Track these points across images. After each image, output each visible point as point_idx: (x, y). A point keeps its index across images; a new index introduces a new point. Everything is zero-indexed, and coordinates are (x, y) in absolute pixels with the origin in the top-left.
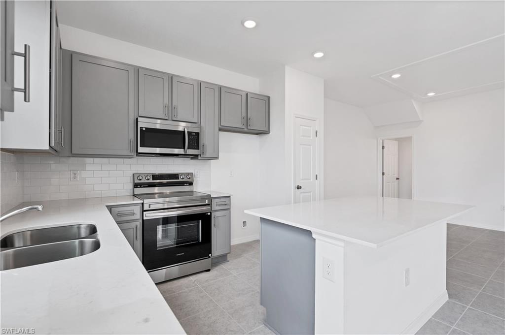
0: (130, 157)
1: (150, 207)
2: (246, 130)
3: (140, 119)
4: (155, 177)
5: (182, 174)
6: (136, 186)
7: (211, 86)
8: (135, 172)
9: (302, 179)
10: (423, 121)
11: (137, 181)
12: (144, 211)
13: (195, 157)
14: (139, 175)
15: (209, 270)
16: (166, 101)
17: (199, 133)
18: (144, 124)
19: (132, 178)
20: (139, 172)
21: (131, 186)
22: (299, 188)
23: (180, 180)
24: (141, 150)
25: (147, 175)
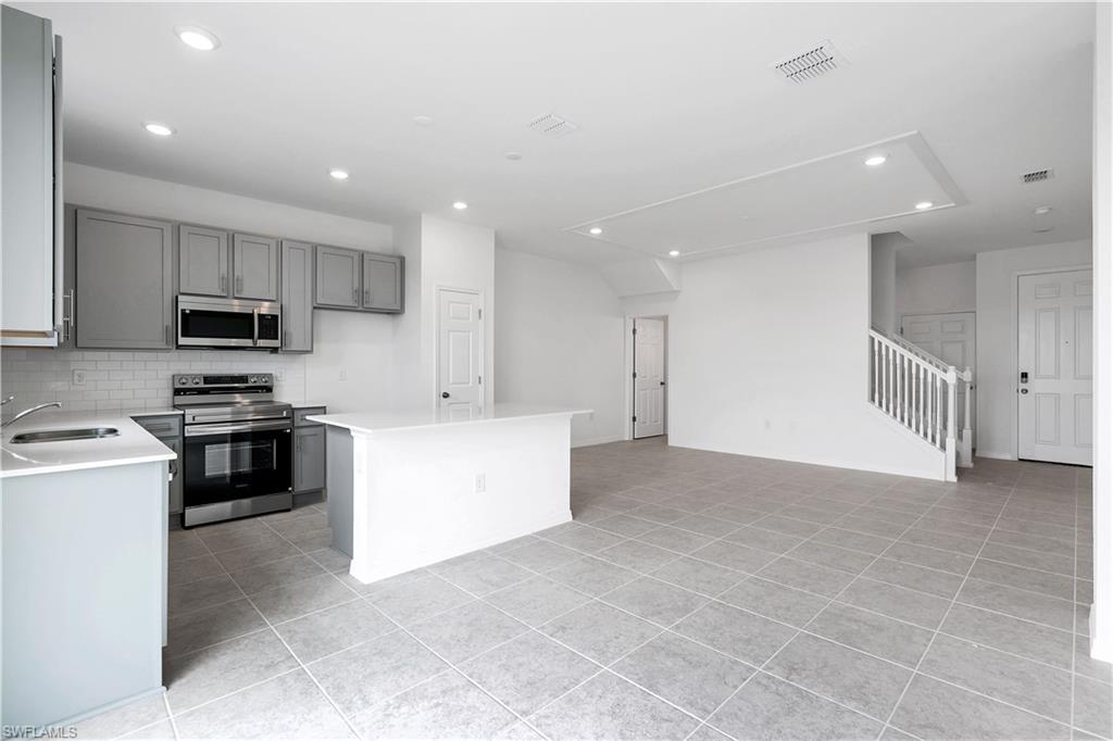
0: (167, 350)
1: (194, 419)
2: (360, 308)
3: (180, 298)
4: (207, 379)
5: (253, 375)
6: (177, 392)
7: (299, 244)
8: (176, 372)
9: (453, 383)
10: (679, 292)
11: (178, 386)
12: (185, 425)
13: (274, 350)
14: (182, 376)
15: (288, 510)
16: (224, 270)
17: (276, 316)
18: (187, 304)
19: (171, 382)
20: (182, 373)
21: (170, 393)
22: (446, 396)
23: (250, 384)
24: (182, 341)
25: (196, 376)
